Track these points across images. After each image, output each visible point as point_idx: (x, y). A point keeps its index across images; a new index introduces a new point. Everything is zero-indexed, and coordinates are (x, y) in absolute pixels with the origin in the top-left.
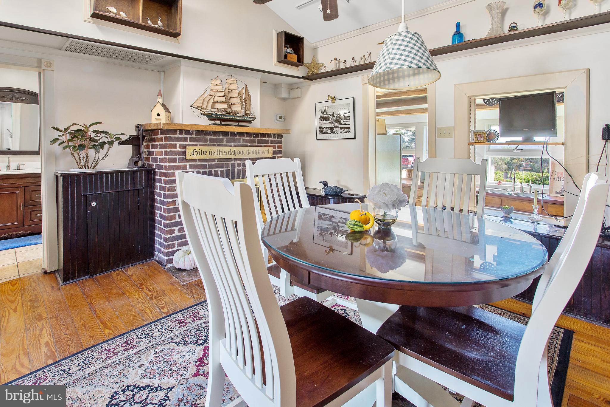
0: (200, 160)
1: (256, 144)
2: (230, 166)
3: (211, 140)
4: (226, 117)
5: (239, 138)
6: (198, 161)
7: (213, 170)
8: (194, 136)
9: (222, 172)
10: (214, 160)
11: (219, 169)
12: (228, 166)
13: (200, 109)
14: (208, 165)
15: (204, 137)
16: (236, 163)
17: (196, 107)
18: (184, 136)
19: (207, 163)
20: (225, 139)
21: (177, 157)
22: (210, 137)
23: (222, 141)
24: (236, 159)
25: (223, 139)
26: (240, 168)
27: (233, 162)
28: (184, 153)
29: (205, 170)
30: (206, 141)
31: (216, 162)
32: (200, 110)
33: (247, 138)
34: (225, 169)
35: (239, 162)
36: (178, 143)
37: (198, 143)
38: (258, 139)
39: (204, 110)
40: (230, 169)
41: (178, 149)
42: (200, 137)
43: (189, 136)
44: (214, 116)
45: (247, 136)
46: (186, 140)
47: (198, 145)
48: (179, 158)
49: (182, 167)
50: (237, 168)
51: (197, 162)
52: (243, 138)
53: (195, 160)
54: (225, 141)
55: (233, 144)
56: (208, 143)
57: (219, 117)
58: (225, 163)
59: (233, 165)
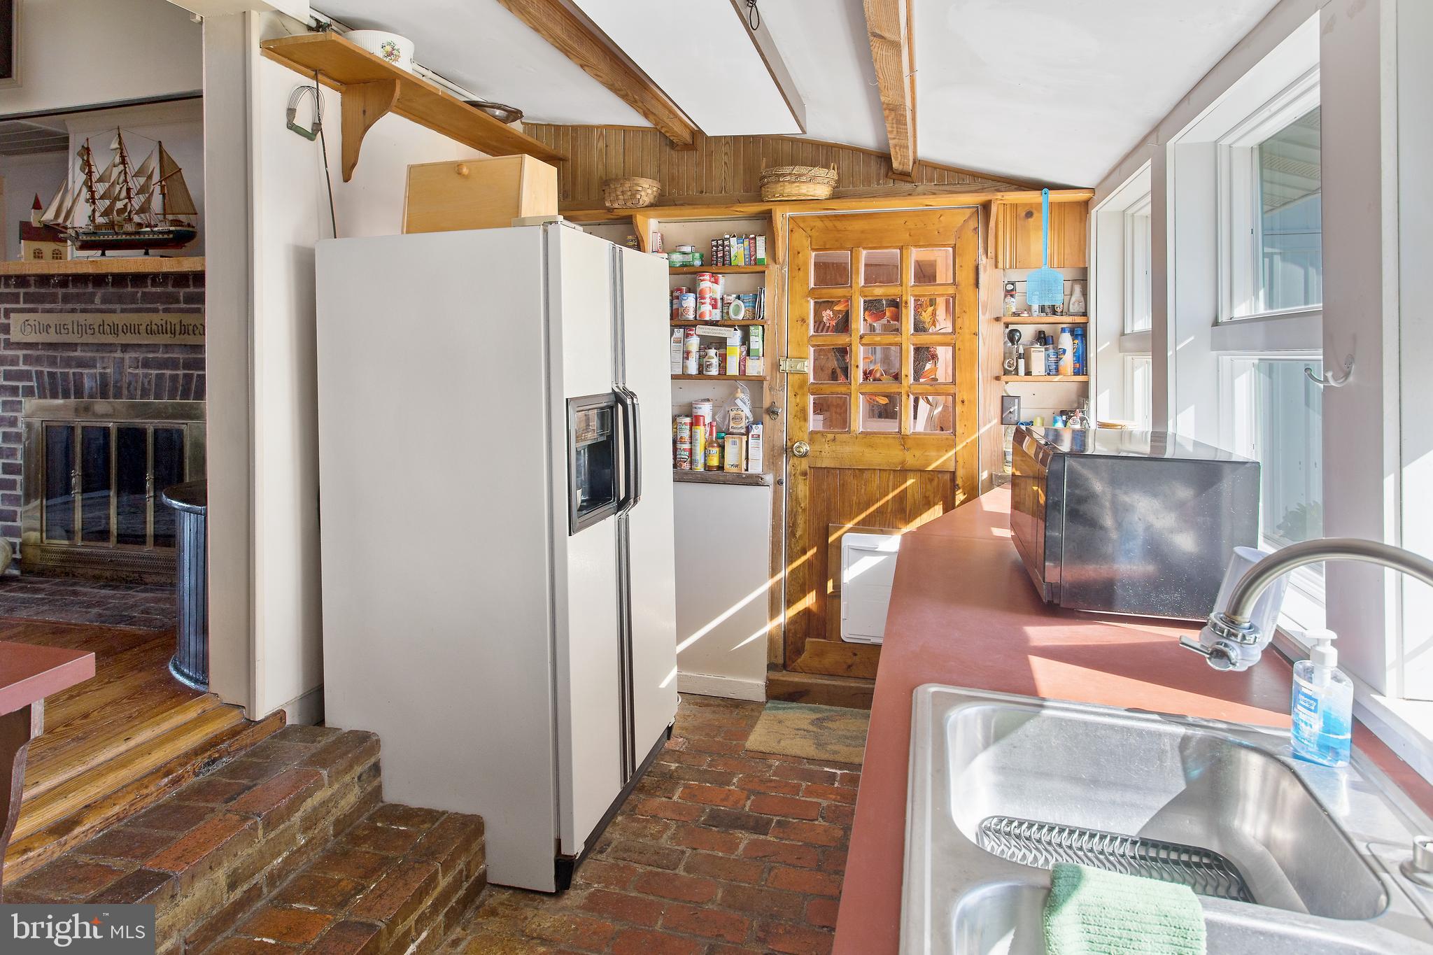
0: (42, 345)
1: (183, 306)
2: (111, 364)
3: (65, 299)
5: (133, 290)
6: (40, 347)
7: (71, 372)
8: (33, 289)
10: (74, 347)
11: (85, 372)
12: (105, 364)
14: (61, 358)
15: (51, 290)
16: (127, 357)
18: (12, 289)
19: (60, 355)
20: (100, 293)
21: (2, 337)
22: (64, 290)
23: (91, 298)
24: (123, 348)
25: (94, 294)
26: (137, 371)
27: (119, 354)
29: (54, 371)
30: (54, 299)
31: (78, 353)
33: (154, 290)
34: (98, 373)
35: (134, 355)
36: (3, 307)
37: (39, 307)
38: (187, 290)
40: (111, 370)
41: (3, 320)
42: (42, 290)
43: (22, 291)
45: (152, 285)
46: (15, 298)
47: (40, 310)
48: (4, 340)
50: (127, 371)
51: (37, 349)
52: (143, 288)
53: (32, 345)
54: (97, 300)
55: (118, 307)
56: (58, 305)
58: (98, 355)
59: (119, 365)
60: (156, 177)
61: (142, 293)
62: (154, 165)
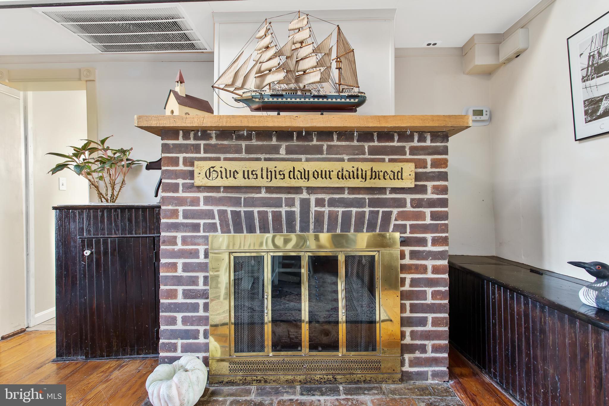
0: (227, 189)
1: (367, 156)
2: (297, 203)
3: (249, 150)
4: (284, 100)
5: (318, 143)
6: (222, 190)
7: (256, 210)
8: (213, 141)
9: (277, 216)
10: (258, 189)
11: (269, 210)
12: (290, 203)
13: (232, 89)
14: (245, 199)
15: (234, 142)
16: (313, 198)
17: (222, 86)
18: (192, 142)
19: (243, 196)
20: (284, 145)
21: (180, 181)
22: (248, 143)
23: (276, 149)
24: (311, 190)
25: (279, 147)
26: (322, 209)
27: (305, 195)
28: (191, 174)
29: (237, 209)
30: (238, 150)
31: (263, 194)
32: (232, 92)
33: (339, 143)
34: (284, 210)
35: (320, 196)
36: (181, 156)
37: (222, 156)
38: (371, 144)
39: (240, 92)
40: (297, 209)
41: (181, 167)
42: (226, 142)
43: (202, 143)
44: (257, 100)
45: (339, 139)
46: (196, 149)
47: (222, 159)
48: (183, 184)
49: (189, 200)
50: (313, 208)
51: (219, 192)
52: (329, 143)
53: (216, 189)
54: (283, 151)
55: (303, 157)
56: (244, 155)
57: (266, 100)
58: (284, 196)
59: (305, 204)
60: (334, 55)
61: (328, 146)
62: (333, 42)
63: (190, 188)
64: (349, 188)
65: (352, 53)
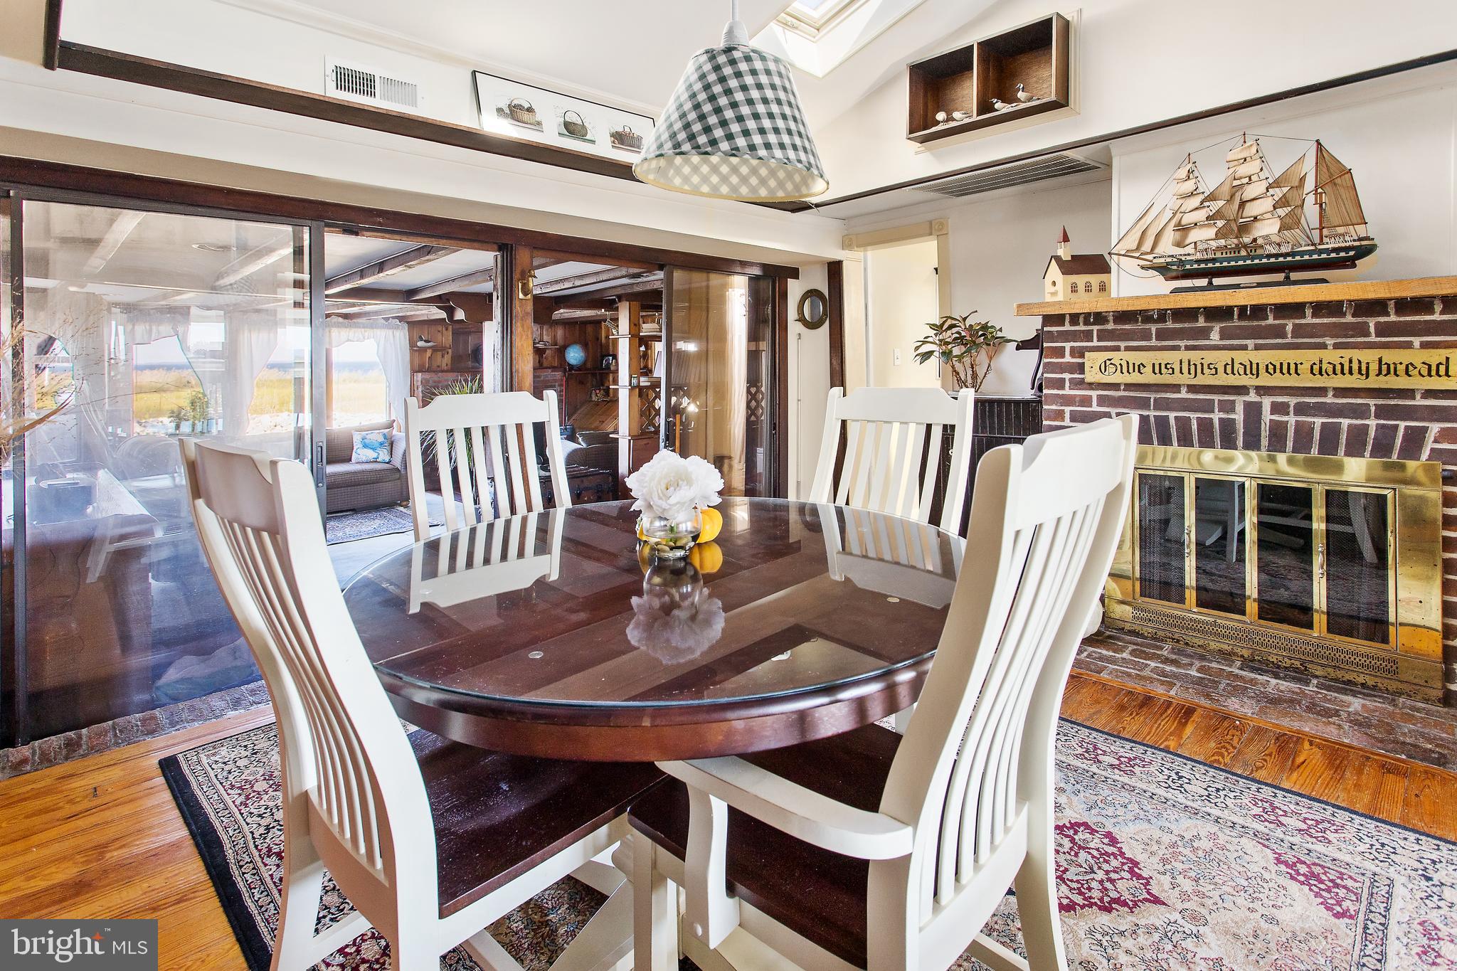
0: (1129, 386)
1: (1372, 339)
2: (1240, 408)
3: (1161, 335)
5: (1277, 322)
6: (1122, 387)
7: (1172, 415)
8: (1111, 326)
9: (1205, 426)
10: (1176, 388)
11: (1193, 416)
12: (1228, 407)
13: (1137, 255)
14: (1155, 399)
15: (1140, 326)
16: (1267, 402)
17: (1123, 252)
18: (1081, 327)
19: (1153, 396)
20: (1217, 328)
21: (1067, 376)
22: (1160, 326)
23: (1205, 333)
24: (1263, 390)
25: (1209, 330)
26: (1285, 418)
27: (1252, 397)
28: (1081, 368)
29: (1145, 413)
30: (1146, 336)
31: (1184, 394)
32: (1138, 258)
33: (1316, 321)
34: (1216, 416)
35: (1280, 399)
36: (1068, 346)
37: (1123, 344)
38: (1383, 319)
39: (1150, 257)
40: (1239, 416)
41: (1068, 358)
42: (1127, 327)
43: (1095, 328)
44: (1175, 267)
45: (1314, 315)
46: (1088, 336)
47: (1122, 348)
48: (1071, 380)
49: (1077, 399)
50: (1267, 416)
51: (1119, 390)
52: (1297, 321)
53: (1115, 386)
54: (1215, 337)
55: (1250, 343)
56: (1154, 342)
57: (1188, 267)
58: (1216, 398)
59: (1253, 411)
60: (1310, 184)
61: (1295, 325)
62: (1309, 166)
63: (1080, 384)
64: (1335, 389)
65: (1347, 176)
